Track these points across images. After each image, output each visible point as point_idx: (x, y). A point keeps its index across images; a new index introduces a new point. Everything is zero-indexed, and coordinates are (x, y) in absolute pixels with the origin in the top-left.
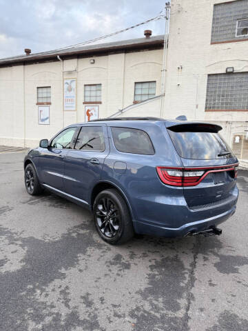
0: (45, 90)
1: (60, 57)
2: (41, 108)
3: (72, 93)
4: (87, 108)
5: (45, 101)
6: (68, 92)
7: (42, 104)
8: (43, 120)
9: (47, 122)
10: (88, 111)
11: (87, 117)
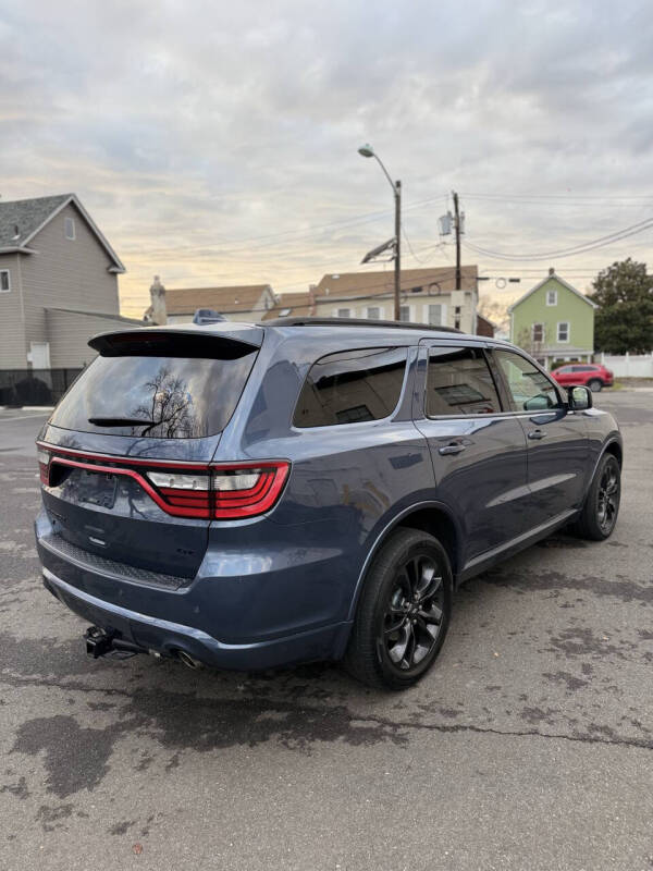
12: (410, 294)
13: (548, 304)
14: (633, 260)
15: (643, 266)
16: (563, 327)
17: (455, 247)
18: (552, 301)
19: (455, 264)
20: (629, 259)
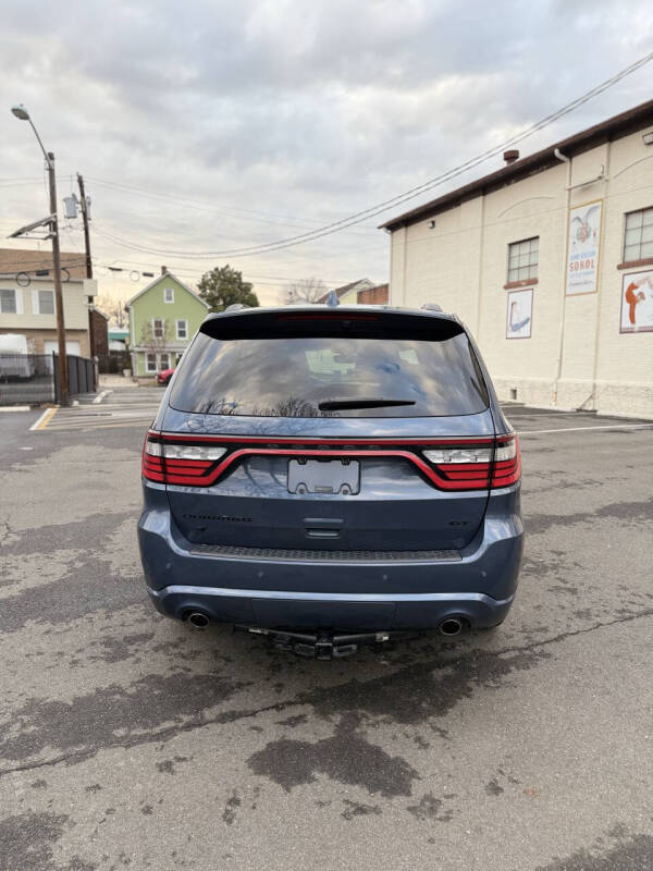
0: (525, 248)
1: (562, 152)
2: (515, 297)
3: (591, 244)
4: (629, 280)
5: (524, 276)
6: (578, 243)
7: (517, 285)
8: (516, 328)
9: (525, 331)
10: (633, 287)
11: (627, 306)
12: (35, 277)
13: (166, 302)
14: (231, 268)
15: (239, 275)
16: (182, 325)
17: (83, 232)
18: (169, 298)
19: (84, 251)
20: (227, 266)
